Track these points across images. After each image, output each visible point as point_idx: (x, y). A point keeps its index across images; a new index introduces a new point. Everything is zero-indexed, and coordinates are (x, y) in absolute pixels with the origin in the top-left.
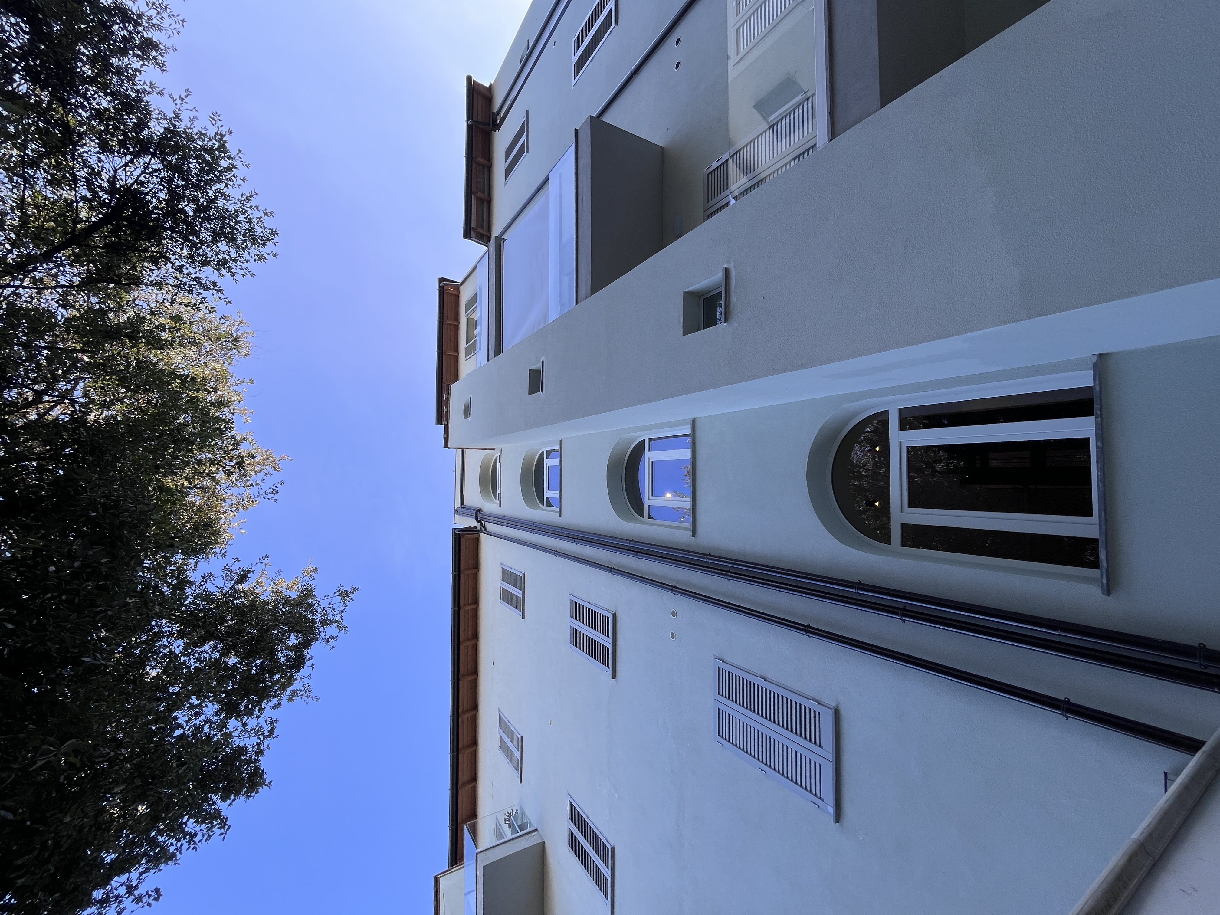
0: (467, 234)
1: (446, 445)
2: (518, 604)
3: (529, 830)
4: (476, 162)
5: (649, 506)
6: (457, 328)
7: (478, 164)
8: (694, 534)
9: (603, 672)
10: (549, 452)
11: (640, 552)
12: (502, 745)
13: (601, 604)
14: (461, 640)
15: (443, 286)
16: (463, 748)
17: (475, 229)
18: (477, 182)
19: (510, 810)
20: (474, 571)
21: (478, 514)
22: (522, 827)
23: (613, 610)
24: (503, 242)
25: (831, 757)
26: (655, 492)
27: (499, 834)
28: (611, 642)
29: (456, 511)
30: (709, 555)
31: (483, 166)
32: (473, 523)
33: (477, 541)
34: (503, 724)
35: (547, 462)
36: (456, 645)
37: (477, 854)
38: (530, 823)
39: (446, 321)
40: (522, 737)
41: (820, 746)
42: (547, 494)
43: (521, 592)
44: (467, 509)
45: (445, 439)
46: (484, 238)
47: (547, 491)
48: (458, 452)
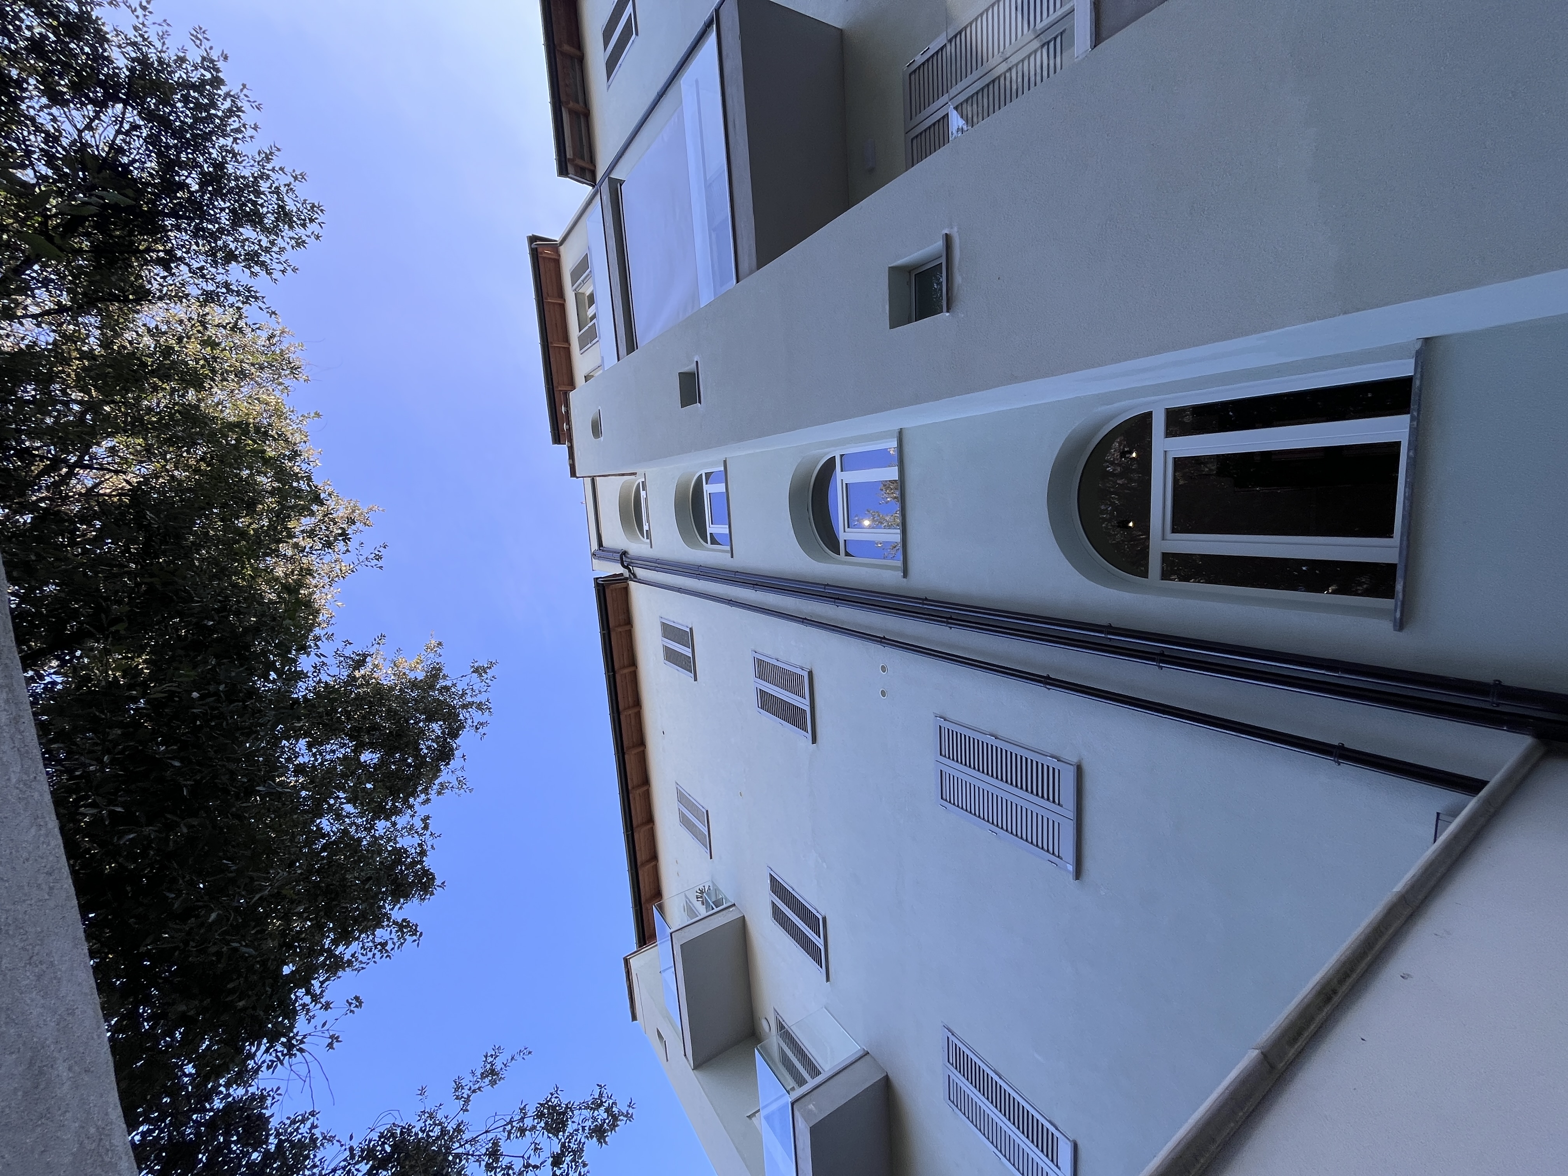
0: (563, 171)
1: (573, 474)
2: (688, 664)
3: (725, 906)
4: (561, 52)
5: (845, 541)
6: (562, 307)
7: (564, 54)
8: (905, 574)
9: (801, 738)
10: (708, 475)
11: (838, 599)
12: (685, 821)
13: (792, 661)
14: (621, 708)
15: (536, 248)
16: (638, 826)
17: (572, 160)
18: (566, 85)
19: (701, 887)
20: (627, 628)
21: (623, 557)
22: (717, 903)
23: (808, 667)
24: (621, 186)
25: (1071, 815)
26: (852, 523)
27: (690, 910)
28: (809, 704)
29: (594, 555)
30: (926, 599)
31: (572, 57)
32: (617, 569)
33: (626, 590)
34: (683, 798)
35: (708, 489)
36: (616, 715)
37: (671, 934)
38: (726, 899)
39: (546, 299)
40: (707, 811)
41: (1059, 804)
42: (711, 529)
43: (690, 650)
44: (608, 551)
45: (570, 465)
46: (588, 175)
47: (711, 525)
48: (588, 481)
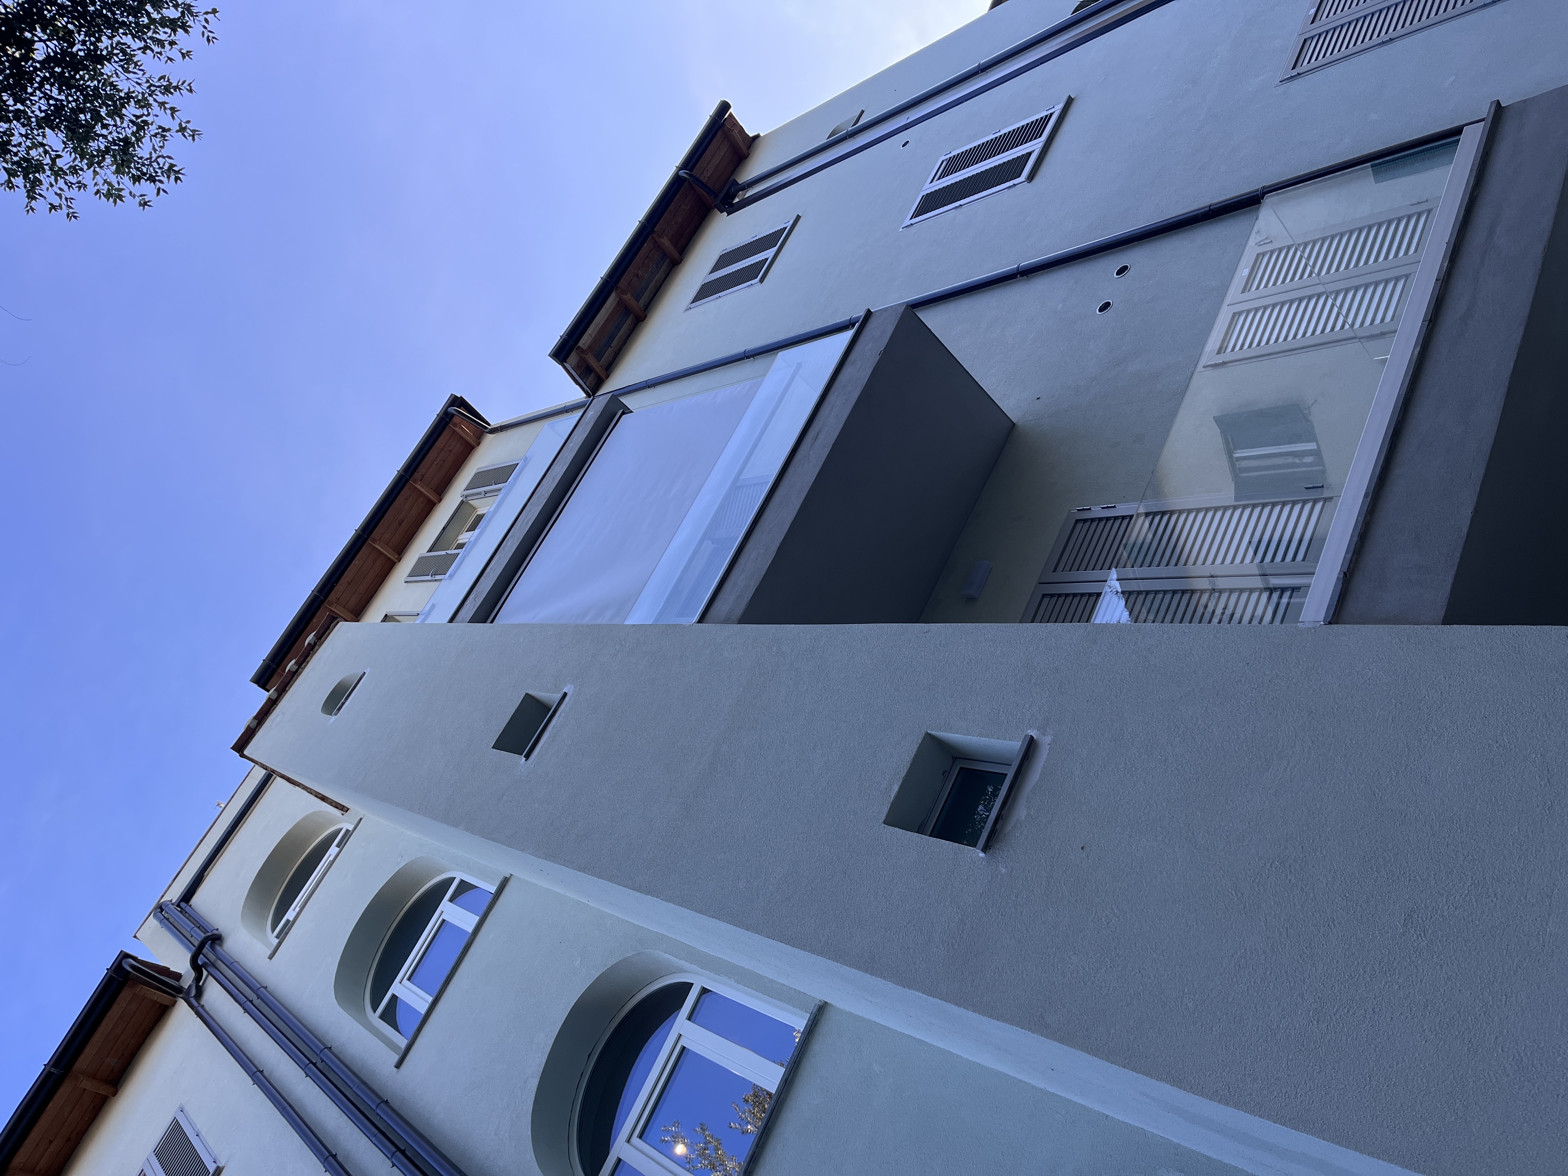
0: (561, 354)
1: (240, 747)
4: (656, 242)
5: (620, 1159)
6: (429, 507)
7: (657, 246)
10: (464, 887)
15: (453, 415)
17: (583, 351)
18: (637, 276)
20: (103, 1090)
21: (207, 944)
24: (623, 413)
26: (651, 1132)
29: (160, 908)
31: (665, 255)
32: (178, 960)
33: (161, 1013)
35: (446, 911)
39: (415, 481)
42: (400, 988)
44: (190, 917)
45: (248, 728)
46: (591, 379)
47: (405, 981)
48: (259, 774)
